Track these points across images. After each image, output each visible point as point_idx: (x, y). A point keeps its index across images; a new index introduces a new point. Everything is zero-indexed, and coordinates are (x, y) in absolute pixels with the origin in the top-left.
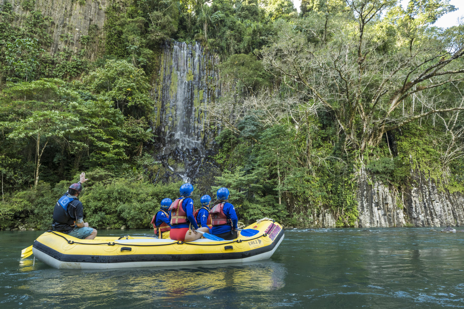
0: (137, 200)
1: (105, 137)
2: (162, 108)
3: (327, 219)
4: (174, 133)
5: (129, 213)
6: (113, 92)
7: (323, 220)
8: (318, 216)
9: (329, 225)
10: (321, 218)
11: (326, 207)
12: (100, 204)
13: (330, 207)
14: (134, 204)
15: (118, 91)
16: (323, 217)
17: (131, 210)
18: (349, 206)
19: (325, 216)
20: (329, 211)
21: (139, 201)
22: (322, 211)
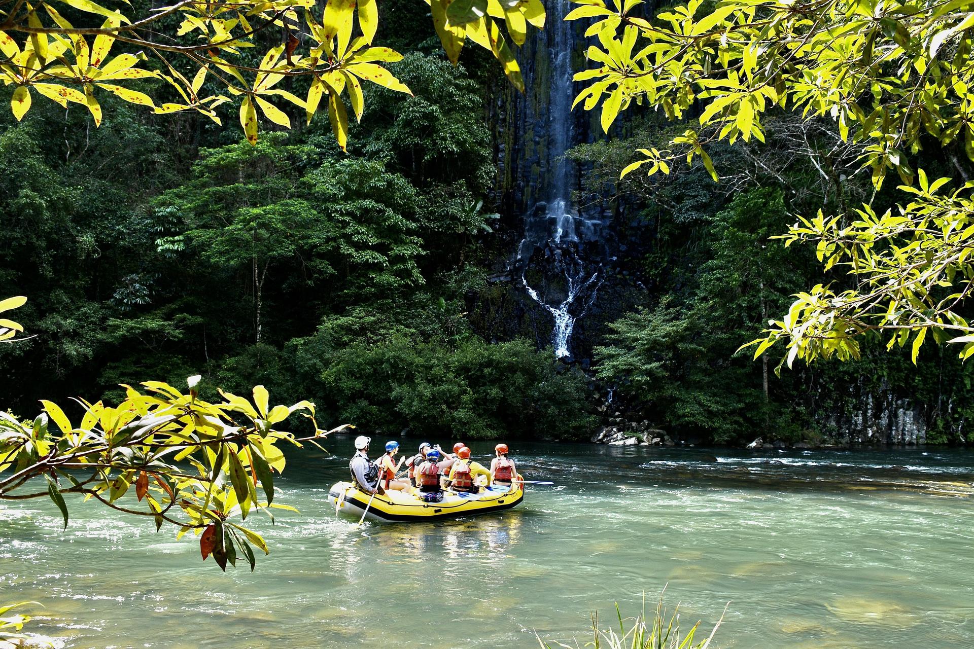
0: (427, 379)
1: (373, 241)
2: (515, 143)
3: (901, 422)
4: (543, 203)
5: (410, 406)
6: (394, 132)
7: (890, 426)
8: (877, 416)
9: (904, 439)
10: (884, 421)
11: (900, 393)
12: (358, 385)
13: (914, 393)
14: (420, 388)
15: (404, 127)
16: (889, 417)
17: (413, 401)
18: (968, 391)
19: (896, 416)
20: (909, 403)
21: (429, 381)
22: (889, 404)
